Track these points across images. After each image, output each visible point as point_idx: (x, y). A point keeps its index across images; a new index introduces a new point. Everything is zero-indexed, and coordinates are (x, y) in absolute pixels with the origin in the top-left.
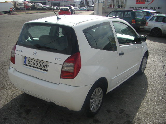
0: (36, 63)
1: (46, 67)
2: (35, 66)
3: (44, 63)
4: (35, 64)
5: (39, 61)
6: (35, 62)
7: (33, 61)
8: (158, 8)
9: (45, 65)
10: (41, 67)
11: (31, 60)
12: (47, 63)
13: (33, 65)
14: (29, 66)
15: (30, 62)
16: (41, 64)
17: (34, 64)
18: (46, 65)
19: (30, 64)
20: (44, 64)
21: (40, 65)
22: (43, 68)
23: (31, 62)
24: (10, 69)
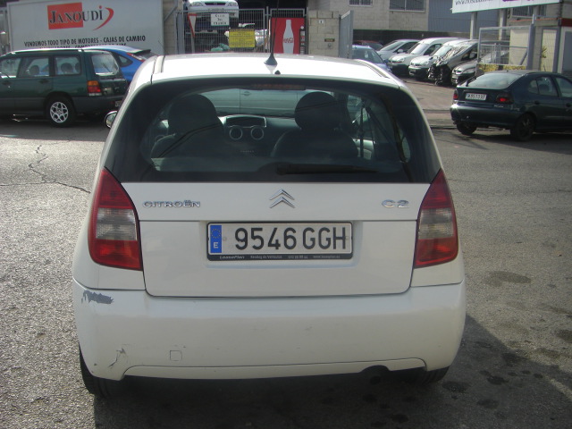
0: (286, 238)
1: (339, 242)
2: (282, 250)
3: (328, 231)
4: (281, 242)
5: (299, 229)
6: (279, 236)
7: (266, 233)
8: (134, 38)
9: (335, 238)
10: (317, 250)
11: (253, 230)
12: (344, 229)
13: (266, 250)
14: (247, 257)
15: (245, 240)
16: (315, 235)
17: (277, 245)
18: (339, 234)
19: (249, 251)
20: (330, 235)
21: (309, 243)
22: (330, 251)
23: (254, 237)
24: (108, 301)
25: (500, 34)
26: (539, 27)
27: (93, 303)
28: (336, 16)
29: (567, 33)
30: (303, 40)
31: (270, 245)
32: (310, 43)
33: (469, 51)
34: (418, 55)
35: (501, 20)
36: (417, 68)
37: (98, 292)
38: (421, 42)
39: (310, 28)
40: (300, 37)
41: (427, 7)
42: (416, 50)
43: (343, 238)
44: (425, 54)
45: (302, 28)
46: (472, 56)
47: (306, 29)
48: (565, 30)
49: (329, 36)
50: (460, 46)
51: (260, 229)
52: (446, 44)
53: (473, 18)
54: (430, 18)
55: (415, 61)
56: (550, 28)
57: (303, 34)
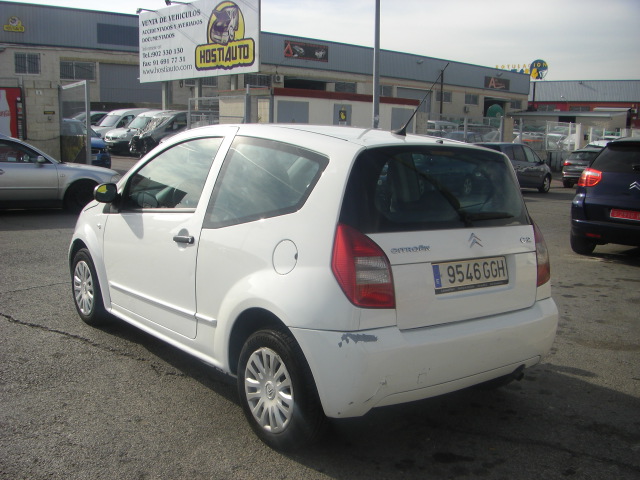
0: (475, 271)
1: (501, 272)
2: (475, 282)
3: (495, 263)
4: (473, 275)
5: (481, 263)
6: (471, 270)
7: (464, 269)
9: (499, 269)
10: (491, 279)
11: (458, 266)
12: (502, 261)
13: (466, 282)
15: (453, 275)
16: (489, 267)
17: (471, 278)
18: (500, 266)
19: (457, 284)
20: (496, 267)
21: (487, 274)
22: (498, 279)
23: (459, 273)
24: (373, 339)
25: (197, 103)
26: (255, 96)
27: (360, 343)
28: (54, 86)
29: (279, 102)
30: (20, 113)
31: (468, 278)
32: (28, 116)
33: (172, 122)
34: (110, 127)
35: (197, 90)
36: (114, 141)
37: (361, 333)
38: (111, 113)
39: (27, 99)
40: (17, 110)
41: (98, 77)
42: (105, 122)
43: (503, 268)
44: (118, 127)
45: (19, 99)
46: (175, 127)
47: (23, 101)
48: (277, 99)
49: (48, 109)
50: (160, 117)
51: (460, 266)
52: (141, 115)
53: (164, 87)
54: (101, 88)
55: (111, 134)
56: (263, 97)
57: (20, 106)
